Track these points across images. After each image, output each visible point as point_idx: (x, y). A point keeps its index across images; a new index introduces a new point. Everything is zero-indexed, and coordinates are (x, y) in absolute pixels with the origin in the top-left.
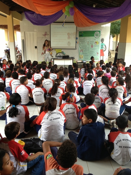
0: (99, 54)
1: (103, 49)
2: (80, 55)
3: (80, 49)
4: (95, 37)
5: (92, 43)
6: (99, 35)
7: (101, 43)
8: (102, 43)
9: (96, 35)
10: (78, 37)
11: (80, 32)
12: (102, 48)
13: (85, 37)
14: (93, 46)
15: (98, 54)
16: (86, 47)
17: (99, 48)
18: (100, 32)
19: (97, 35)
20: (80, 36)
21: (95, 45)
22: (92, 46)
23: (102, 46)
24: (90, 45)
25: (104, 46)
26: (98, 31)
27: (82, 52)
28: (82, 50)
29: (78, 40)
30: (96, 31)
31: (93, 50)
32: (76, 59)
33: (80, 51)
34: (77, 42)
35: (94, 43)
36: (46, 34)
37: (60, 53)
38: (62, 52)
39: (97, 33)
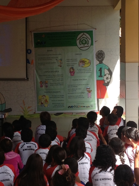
1: (105, 78)
2: (40, 97)
3: (39, 81)
4: (80, 46)
5: (70, 63)
7: (96, 62)
8: (101, 62)
9: (81, 42)
10: (32, 47)
16: (56, 74)
17: (91, 76)
19: (84, 42)
20: (38, 44)
21: (80, 68)
22: (72, 72)
23: (101, 70)
24: (68, 69)
25: (107, 72)
27: (44, 87)
28: (46, 83)
29: (32, 57)
31: (77, 83)
32: (29, 107)
33: (39, 85)
34: (30, 62)
35: (78, 62)
39: (84, 36)
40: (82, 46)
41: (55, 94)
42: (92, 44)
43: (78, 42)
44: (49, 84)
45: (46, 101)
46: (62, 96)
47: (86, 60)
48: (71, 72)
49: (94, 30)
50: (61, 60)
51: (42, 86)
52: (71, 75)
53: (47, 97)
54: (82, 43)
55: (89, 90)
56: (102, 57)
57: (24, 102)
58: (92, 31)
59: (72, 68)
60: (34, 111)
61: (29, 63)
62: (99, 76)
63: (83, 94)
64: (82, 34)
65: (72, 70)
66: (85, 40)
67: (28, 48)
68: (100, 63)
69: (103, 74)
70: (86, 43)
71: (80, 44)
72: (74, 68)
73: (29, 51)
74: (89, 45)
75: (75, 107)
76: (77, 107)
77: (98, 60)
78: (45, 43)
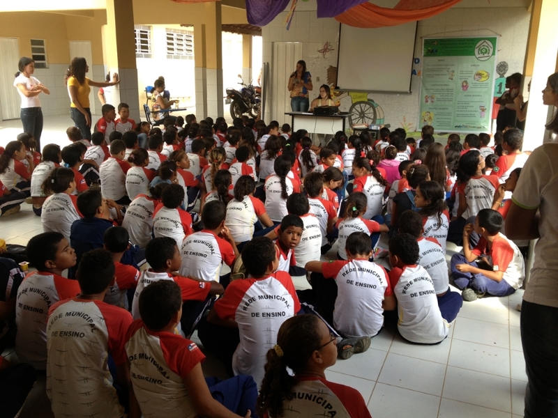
0: (487, 111)
2: (424, 113)
3: (425, 95)
4: (478, 56)
5: (464, 75)
6: (492, 50)
7: (496, 75)
8: (502, 76)
9: (481, 51)
10: (421, 55)
11: (428, 43)
12: (499, 92)
13: (441, 58)
14: (470, 85)
15: (483, 110)
17: (488, 92)
19: (484, 51)
20: (429, 53)
21: (475, 82)
22: (465, 87)
23: (501, 85)
24: (460, 82)
27: (429, 103)
28: (432, 98)
30: (481, 39)
31: (469, 99)
32: (410, 124)
33: (424, 100)
34: (417, 73)
35: (473, 75)
36: (327, 48)
37: (362, 105)
38: (369, 100)
39: (485, 44)
40: (481, 55)
41: (441, 111)
42: (494, 54)
43: (476, 51)
44: (435, 99)
45: (430, 118)
46: (449, 114)
47: (483, 73)
48: (463, 86)
49: (498, 37)
50: (453, 72)
51: (427, 101)
52: (463, 90)
53: (432, 115)
54: (482, 53)
55: (482, 108)
56: (504, 69)
57: (404, 119)
58: (495, 38)
59: (466, 82)
60: (414, 129)
61: (415, 74)
63: (474, 113)
64: (483, 41)
65: (465, 84)
66: (486, 50)
67: (415, 57)
68: (500, 77)
69: (502, 90)
70: (486, 53)
71: (479, 54)
72: (468, 81)
73: (417, 61)
74: (490, 54)
75: (464, 126)
76: (466, 127)
77: (499, 74)
78: (436, 51)
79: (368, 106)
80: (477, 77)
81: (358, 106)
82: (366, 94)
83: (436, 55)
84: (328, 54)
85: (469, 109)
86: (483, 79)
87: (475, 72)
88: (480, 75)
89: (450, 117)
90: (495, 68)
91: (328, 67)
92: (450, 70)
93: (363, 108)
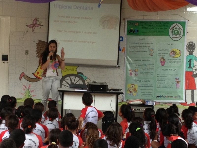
0: (181, 83)
2: (129, 85)
5: (162, 52)
6: (182, 32)
7: (186, 53)
8: (191, 53)
11: (130, 23)
12: (190, 67)
13: (142, 37)
14: (167, 61)
15: (178, 82)
17: (181, 67)
18: (183, 24)
19: (176, 32)
20: (131, 32)
21: (170, 58)
22: (163, 62)
23: (190, 61)
24: (159, 58)
25: (196, 63)
26: (180, 23)
30: (173, 23)
31: (166, 73)
34: (121, 49)
35: (169, 53)
36: (36, 24)
37: (72, 77)
38: (78, 73)
39: (177, 26)
40: (174, 36)
41: (144, 83)
43: (170, 32)
44: (139, 73)
45: (135, 89)
46: (151, 86)
50: (153, 49)
51: (131, 75)
52: (161, 65)
53: (136, 86)
55: (177, 80)
58: (185, 22)
59: (163, 58)
62: (188, 67)
63: (171, 85)
64: (175, 24)
65: (162, 60)
69: (192, 65)
70: (178, 34)
71: (173, 35)
74: (181, 36)
75: (163, 96)
76: (165, 97)
77: (189, 52)
78: (138, 31)
79: (77, 79)
80: (172, 54)
81: (68, 78)
82: (75, 68)
83: (138, 35)
84: (37, 29)
85: (166, 81)
86: (177, 56)
87: (170, 50)
88: (174, 52)
89: (151, 88)
90: (185, 47)
91: (37, 42)
92: (150, 48)
93: (73, 81)
